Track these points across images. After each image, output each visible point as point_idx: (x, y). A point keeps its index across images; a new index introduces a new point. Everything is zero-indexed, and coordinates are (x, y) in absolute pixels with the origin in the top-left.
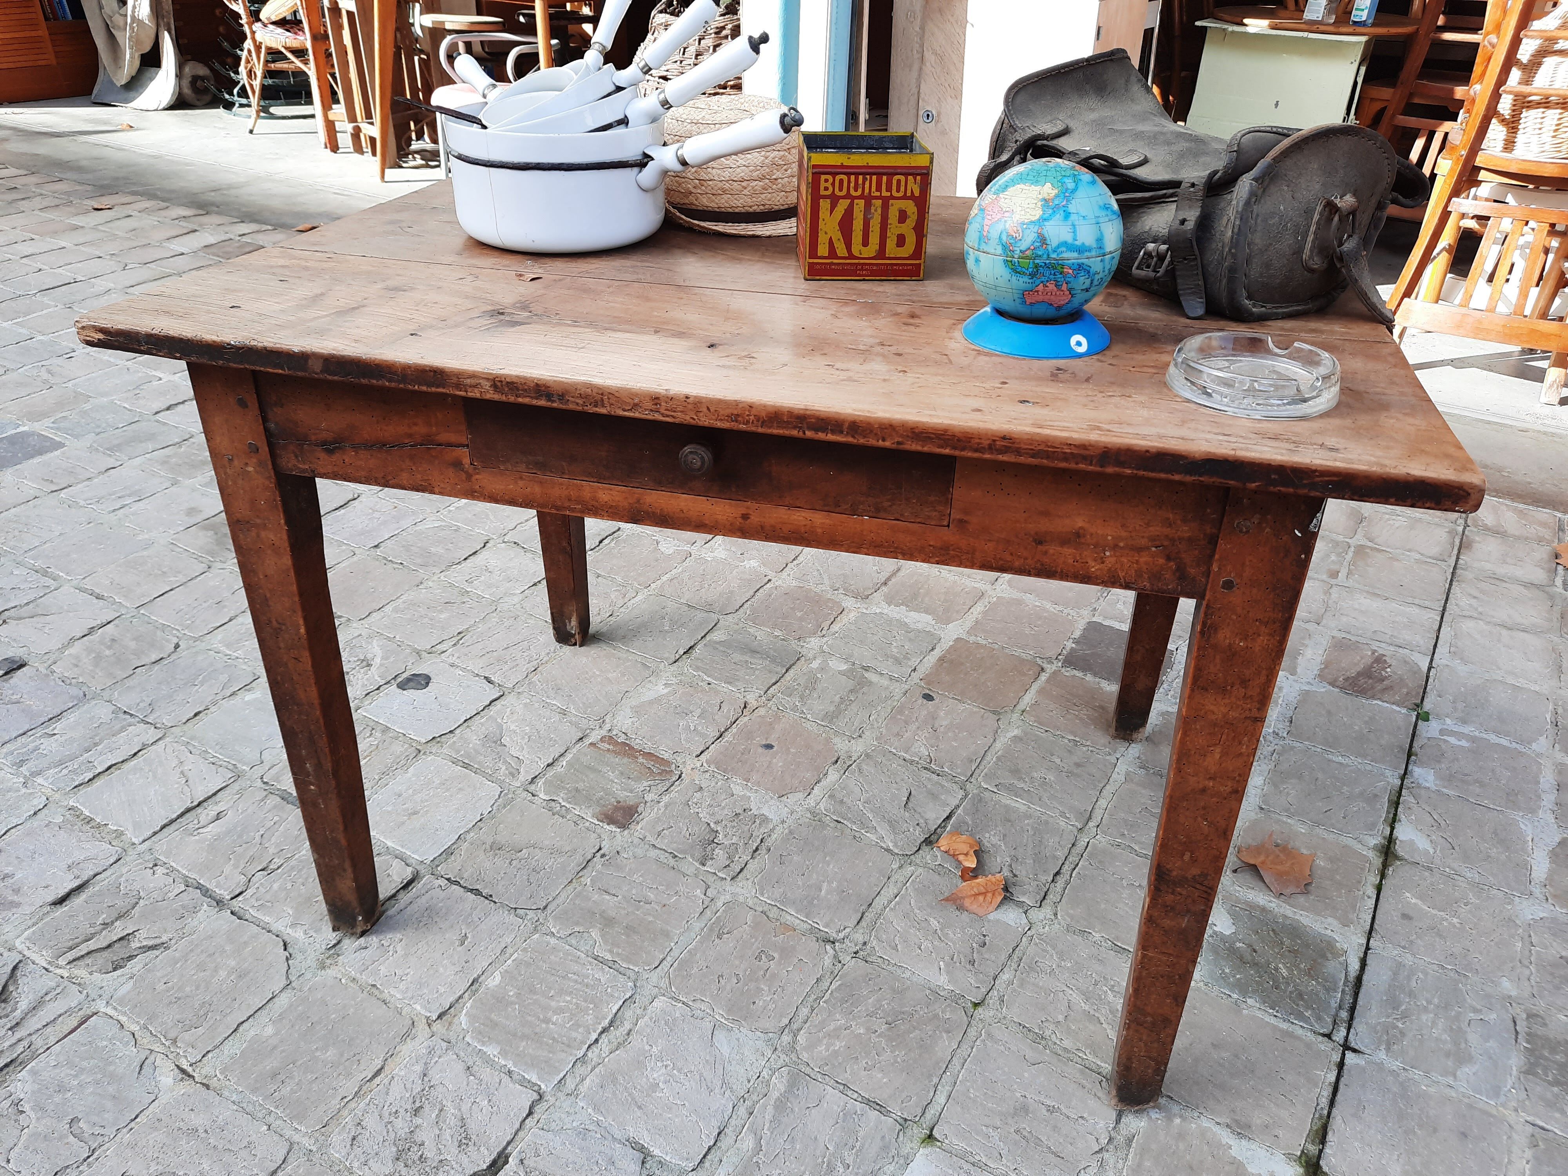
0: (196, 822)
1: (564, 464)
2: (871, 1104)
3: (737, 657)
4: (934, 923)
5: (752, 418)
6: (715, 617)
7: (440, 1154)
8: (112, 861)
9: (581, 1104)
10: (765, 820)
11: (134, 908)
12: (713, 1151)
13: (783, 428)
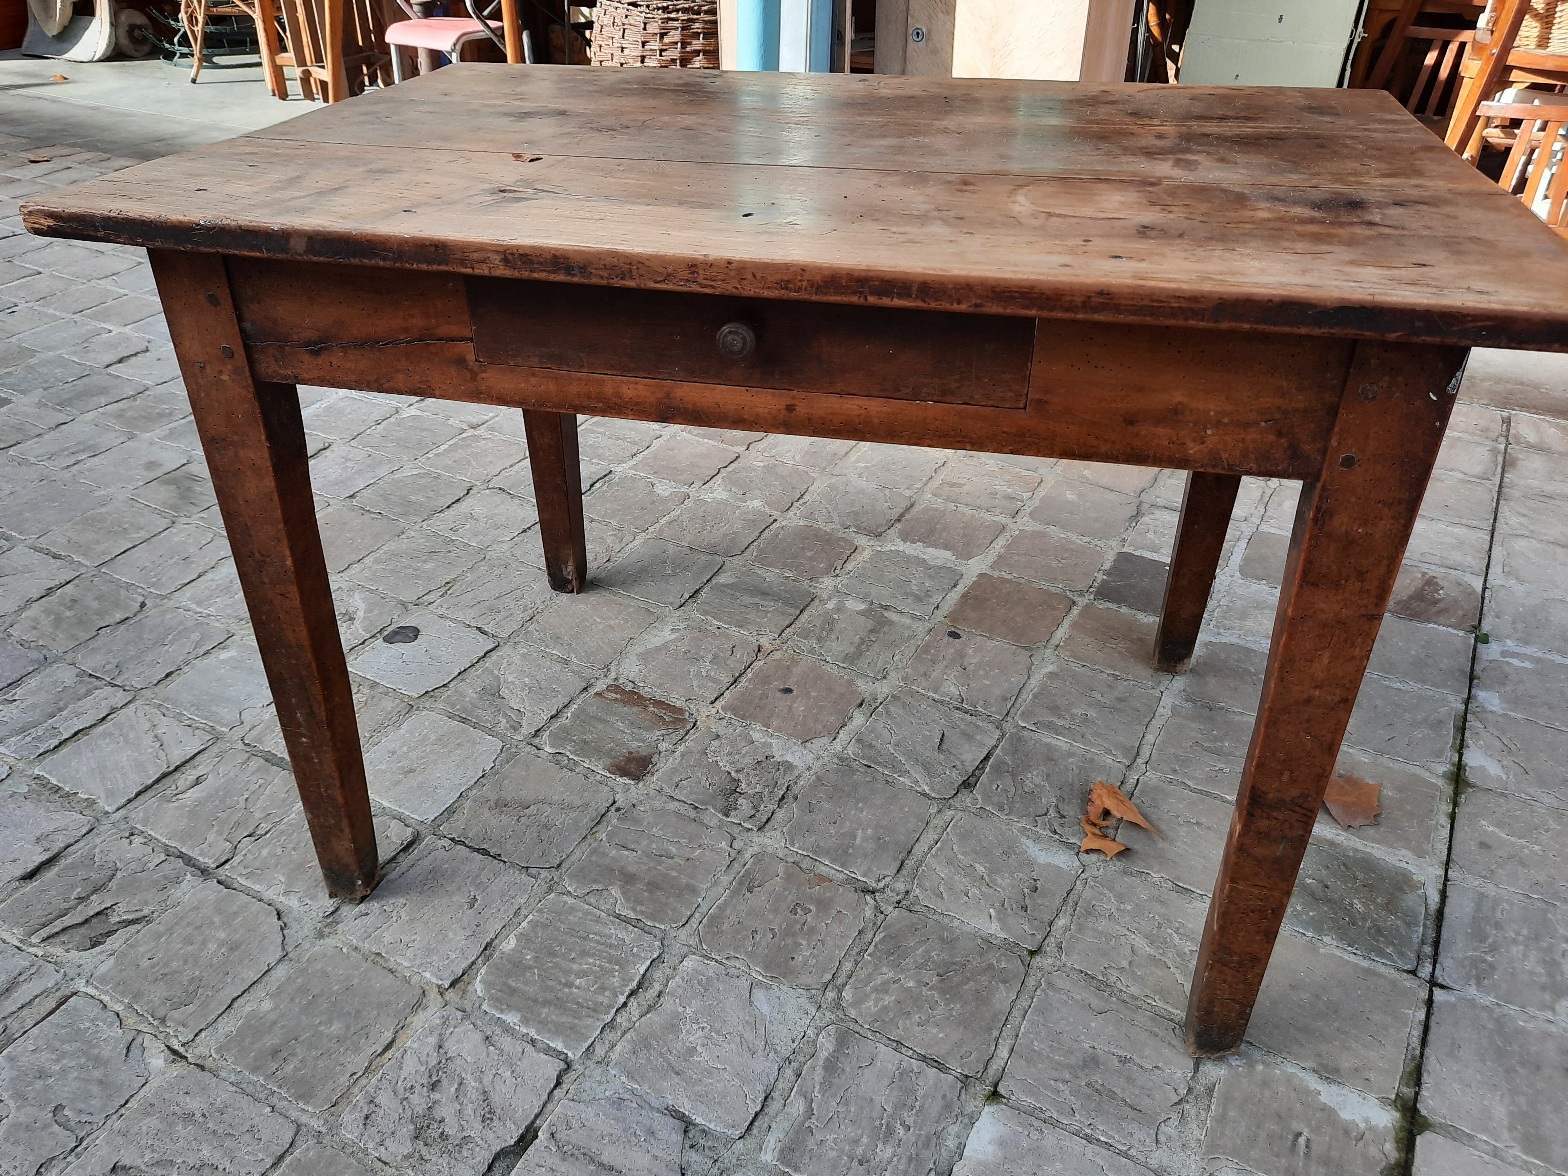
0: (174, 787)
1: (582, 355)
2: (928, 1061)
3: (747, 599)
4: (980, 869)
5: (805, 283)
6: (719, 559)
7: (463, 1130)
8: (84, 831)
9: (613, 1072)
10: (790, 767)
11: (110, 880)
12: (760, 1117)
13: (841, 294)
